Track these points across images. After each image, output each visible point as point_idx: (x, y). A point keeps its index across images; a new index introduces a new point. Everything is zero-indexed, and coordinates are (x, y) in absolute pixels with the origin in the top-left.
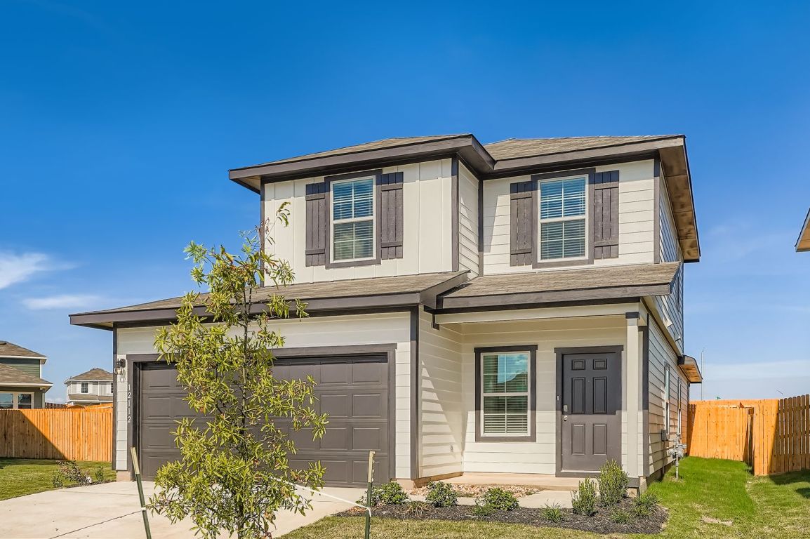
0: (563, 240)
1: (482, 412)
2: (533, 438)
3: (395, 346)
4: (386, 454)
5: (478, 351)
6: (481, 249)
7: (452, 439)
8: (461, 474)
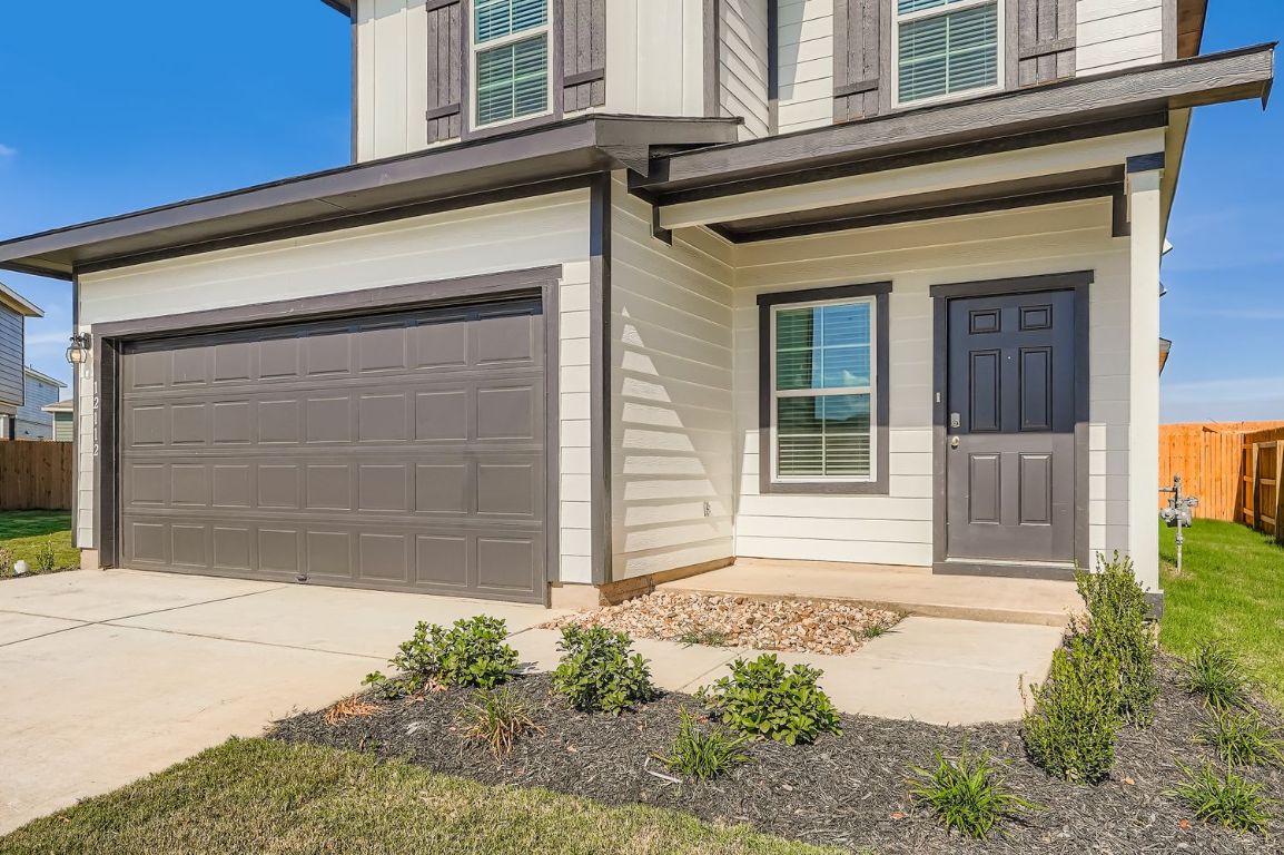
0: (948, 54)
1: (773, 430)
2: (881, 487)
3: (556, 271)
4: (539, 523)
5: (765, 301)
6: (773, 93)
7: (707, 489)
8: (730, 562)
